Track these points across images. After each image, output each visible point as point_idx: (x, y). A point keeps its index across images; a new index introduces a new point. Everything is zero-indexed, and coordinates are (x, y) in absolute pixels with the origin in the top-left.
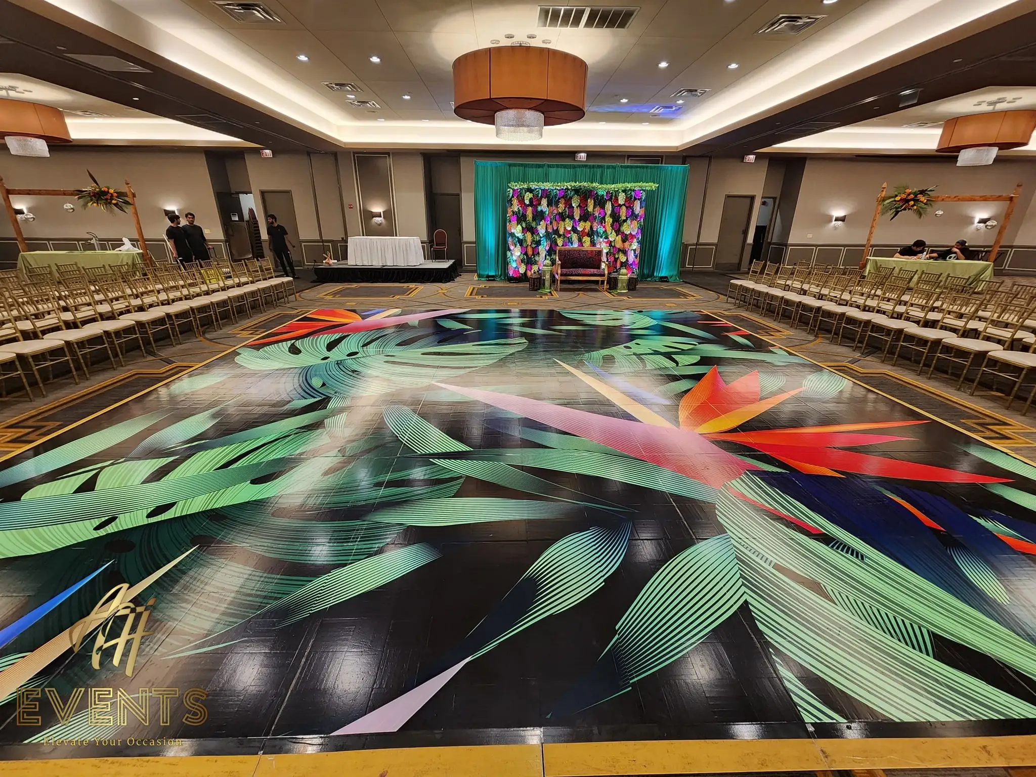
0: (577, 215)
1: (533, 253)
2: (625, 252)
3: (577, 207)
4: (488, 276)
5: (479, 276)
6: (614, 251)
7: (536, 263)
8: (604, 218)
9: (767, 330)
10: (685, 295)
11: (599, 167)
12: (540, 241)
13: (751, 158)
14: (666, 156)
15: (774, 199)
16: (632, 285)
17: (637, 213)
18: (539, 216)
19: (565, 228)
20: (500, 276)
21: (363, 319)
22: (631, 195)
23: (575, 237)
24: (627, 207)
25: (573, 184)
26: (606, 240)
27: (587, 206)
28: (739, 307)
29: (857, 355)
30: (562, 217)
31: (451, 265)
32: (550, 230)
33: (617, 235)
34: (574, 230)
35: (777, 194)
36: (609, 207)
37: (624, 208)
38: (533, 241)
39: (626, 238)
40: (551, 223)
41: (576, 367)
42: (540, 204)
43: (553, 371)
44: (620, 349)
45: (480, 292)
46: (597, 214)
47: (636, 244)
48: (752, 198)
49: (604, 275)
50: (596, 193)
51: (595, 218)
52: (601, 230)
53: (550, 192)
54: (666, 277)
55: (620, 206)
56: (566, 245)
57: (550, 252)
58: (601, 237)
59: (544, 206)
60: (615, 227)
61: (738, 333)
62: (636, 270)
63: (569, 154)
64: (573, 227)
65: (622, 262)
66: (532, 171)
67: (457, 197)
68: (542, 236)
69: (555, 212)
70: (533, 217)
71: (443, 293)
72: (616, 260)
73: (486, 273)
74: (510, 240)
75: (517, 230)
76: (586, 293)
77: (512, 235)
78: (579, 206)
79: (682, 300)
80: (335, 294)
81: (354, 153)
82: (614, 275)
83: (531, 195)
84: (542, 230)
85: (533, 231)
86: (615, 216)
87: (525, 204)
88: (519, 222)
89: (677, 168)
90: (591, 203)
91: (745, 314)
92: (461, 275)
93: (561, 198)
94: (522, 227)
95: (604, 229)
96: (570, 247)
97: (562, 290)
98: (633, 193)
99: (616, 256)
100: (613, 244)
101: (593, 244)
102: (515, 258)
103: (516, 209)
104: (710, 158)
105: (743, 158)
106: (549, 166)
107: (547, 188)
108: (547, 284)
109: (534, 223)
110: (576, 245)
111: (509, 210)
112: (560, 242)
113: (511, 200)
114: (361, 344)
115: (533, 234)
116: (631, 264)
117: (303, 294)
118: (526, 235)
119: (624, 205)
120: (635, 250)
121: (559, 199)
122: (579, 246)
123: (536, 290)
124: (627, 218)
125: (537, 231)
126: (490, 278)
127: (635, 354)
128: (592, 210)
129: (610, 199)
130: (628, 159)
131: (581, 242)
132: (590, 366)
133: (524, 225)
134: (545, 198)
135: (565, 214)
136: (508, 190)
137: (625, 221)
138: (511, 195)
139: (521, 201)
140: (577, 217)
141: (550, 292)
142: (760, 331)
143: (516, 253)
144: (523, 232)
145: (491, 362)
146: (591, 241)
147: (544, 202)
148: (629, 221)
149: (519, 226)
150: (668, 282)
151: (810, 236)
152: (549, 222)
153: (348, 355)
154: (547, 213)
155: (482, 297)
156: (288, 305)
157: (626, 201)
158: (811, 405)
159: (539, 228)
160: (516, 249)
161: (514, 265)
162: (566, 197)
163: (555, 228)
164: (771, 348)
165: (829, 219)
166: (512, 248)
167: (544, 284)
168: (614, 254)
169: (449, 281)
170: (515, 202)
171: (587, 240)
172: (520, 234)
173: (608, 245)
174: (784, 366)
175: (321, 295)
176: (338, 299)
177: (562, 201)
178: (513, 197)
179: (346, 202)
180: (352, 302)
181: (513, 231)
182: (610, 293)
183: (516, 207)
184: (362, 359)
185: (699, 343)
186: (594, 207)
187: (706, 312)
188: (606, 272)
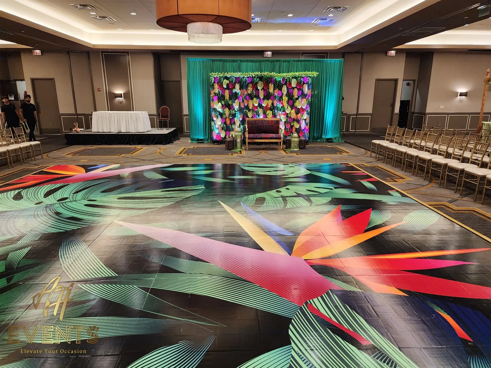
0: (261, 96)
1: (231, 123)
2: (298, 121)
3: (262, 90)
4: (198, 140)
5: (192, 140)
6: (290, 121)
7: (233, 130)
8: (281, 97)
9: (393, 178)
10: (341, 152)
11: (277, 61)
12: (235, 114)
13: (393, 53)
14: (330, 53)
15: (414, 81)
16: (302, 145)
17: (305, 93)
18: (234, 96)
19: (253, 105)
20: (208, 139)
21: (87, 172)
22: (301, 81)
23: (260, 111)
24: (298, 89)
25: (256, 73)
26: (283, 113)
27: (268, 89)
28: (379, 160)
29: (457, 196)
30: (251, 97)
31: (172, 132)
32: (242, 106)
33: (292, 109)
34: (260, 106)
35: (416, 77)
36: (285, 89)
37: (296, 89)
38: (230, 114)
39: (298, 111)
40: (243, 101)
41: (233, 207)
42: (234, 88)
43: (213, 210)
44: (273, 193)
45: (188, 152)
46: (276, 94)
47: (306, 115)
48: (396, 81)
49: (280, 138)
50: (275, 79)
51: (275, 97)
52: (280, 106)
53: (241, 79)
54: (331, 139)
55: (293, 88)
56: (255, 117)
57: (243, 122)
58: (280, 110)
59: (237, 89)
60: (290, 103)
61: (369, 180)
62: (307, 134)
63: (260, 52)
64: (259, 104)
65: (296, 128)
66: (229, 65)
67: (179, 83)
68: (236, 110)
69: (246, 93)
70: (230, 97)
71: (160, 153)
72: (292, 127)
73: (197, 137)
74: (213, 113)
75: (218, 106)
76: (267, 152)
77: (215, 110)
78: (263, 89)
79: (338, 156)
80: (75, 154)
81: (102, 52)
82: (288, 138)
83: (227, 82)
84: (236, 106)
85: (230, 107)
86: (290, 96)
87: (223, 88)
88: (219, 100)
89: (335, 61)
90: (271, 87)
91: (381, 165)
92: (179, 139)
93: (250, 83)
94: (222, 104)
95: (282, 105)
96: (258, 118)
97: (250, 149)
98: (302, 79)
99: (292, 124)
100: (289, 116)
101: (274, 116)
102: (217, 126)
103: (217, 92)
104: (363, 53)
105: (386, 53)
106: (241, 61)
107: (238, 76)
108: (239, 145)
109: (231, 101)
110: (261, 117)
111: (212, 92)
112: (250, 114)
113: (213, 85)
114: (74, 192)
115: (230, 109)
116: (304, 130)
117: (51, 155)
118: (225, 110)
119: (296, 87)
120: (305, 120)
121: (248, 84)
122: (264, 117)
123: (230, 150)
124: (299, 97)
125: (233, 107)
126: (200, 141)
127: (282, 197)
128: (272, 92)
129: (286, 84)
130: (302, 55)
131: (265, 115)
132: (243, 207)
133: (223, 103)
134: (238, 83)
135: (253, 95)
136: (211, 78)
137: (297, 99)
138: (213, 82)
139: (221, 86)
140: (262, 96)
141: (240, 151)
142: (388, 178)
143: (218, 122)
144: (222, 108)
145: (169, 204)
146: (273, 114)
147: (237, 86)
148: (300, 99)
149: (220, 103)
150: (333, 142)
151: (442, 107)
152: (241, 101)
153: (58, 201)
154: (240, 94)
155: (188, 155)
156: (34, 162)
157: (297, 85)
158: (403, 236)
159: (234, 105)
160: (218, 120)
161: (217, 131)
162: (253, 82)
163: (246, 105)
164: (390, 192)
165: (456, 94)
166: (215, 119)
167: (236, 146)
168: (291, 123)
169: (168, 143)
170: (216, 86)
171: (269, 113)
172: (221, 109)
173: (285, 116)
174: (394, 205)
175: (64, 155)
176: (75, 157)
177: (251, 85)
178: (214, 82)
179: (96, 87)
180: (85, 160)
181: (215, 107)
182: (284, 151)
183: (217, 90)
184: (68, 204)
185: (335, 188)
186: (274, 90)
187: (351, 164)
188: (282, 136)
